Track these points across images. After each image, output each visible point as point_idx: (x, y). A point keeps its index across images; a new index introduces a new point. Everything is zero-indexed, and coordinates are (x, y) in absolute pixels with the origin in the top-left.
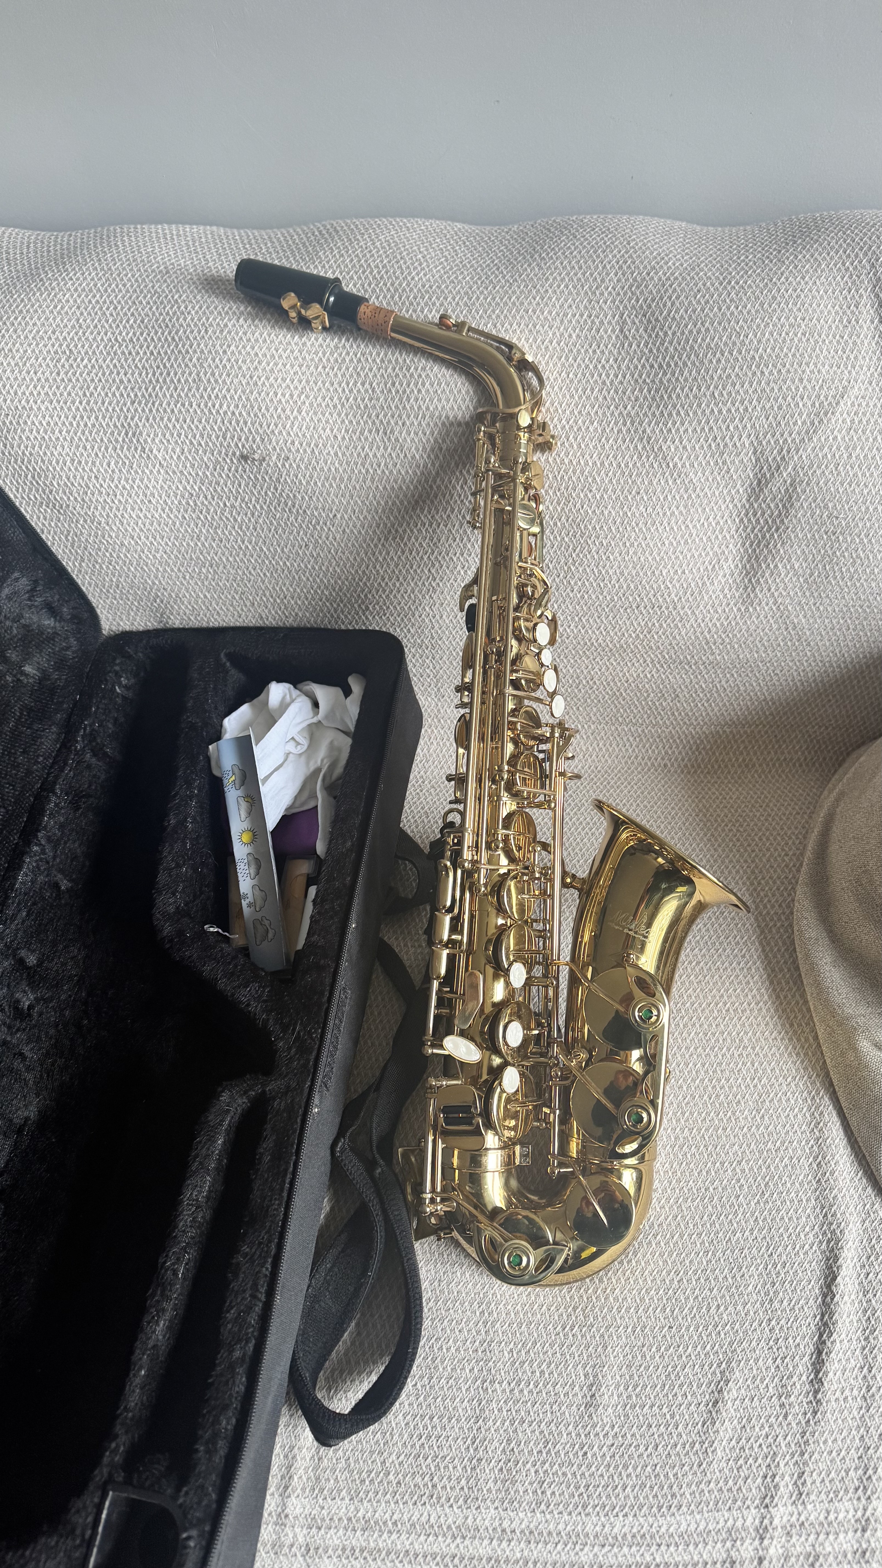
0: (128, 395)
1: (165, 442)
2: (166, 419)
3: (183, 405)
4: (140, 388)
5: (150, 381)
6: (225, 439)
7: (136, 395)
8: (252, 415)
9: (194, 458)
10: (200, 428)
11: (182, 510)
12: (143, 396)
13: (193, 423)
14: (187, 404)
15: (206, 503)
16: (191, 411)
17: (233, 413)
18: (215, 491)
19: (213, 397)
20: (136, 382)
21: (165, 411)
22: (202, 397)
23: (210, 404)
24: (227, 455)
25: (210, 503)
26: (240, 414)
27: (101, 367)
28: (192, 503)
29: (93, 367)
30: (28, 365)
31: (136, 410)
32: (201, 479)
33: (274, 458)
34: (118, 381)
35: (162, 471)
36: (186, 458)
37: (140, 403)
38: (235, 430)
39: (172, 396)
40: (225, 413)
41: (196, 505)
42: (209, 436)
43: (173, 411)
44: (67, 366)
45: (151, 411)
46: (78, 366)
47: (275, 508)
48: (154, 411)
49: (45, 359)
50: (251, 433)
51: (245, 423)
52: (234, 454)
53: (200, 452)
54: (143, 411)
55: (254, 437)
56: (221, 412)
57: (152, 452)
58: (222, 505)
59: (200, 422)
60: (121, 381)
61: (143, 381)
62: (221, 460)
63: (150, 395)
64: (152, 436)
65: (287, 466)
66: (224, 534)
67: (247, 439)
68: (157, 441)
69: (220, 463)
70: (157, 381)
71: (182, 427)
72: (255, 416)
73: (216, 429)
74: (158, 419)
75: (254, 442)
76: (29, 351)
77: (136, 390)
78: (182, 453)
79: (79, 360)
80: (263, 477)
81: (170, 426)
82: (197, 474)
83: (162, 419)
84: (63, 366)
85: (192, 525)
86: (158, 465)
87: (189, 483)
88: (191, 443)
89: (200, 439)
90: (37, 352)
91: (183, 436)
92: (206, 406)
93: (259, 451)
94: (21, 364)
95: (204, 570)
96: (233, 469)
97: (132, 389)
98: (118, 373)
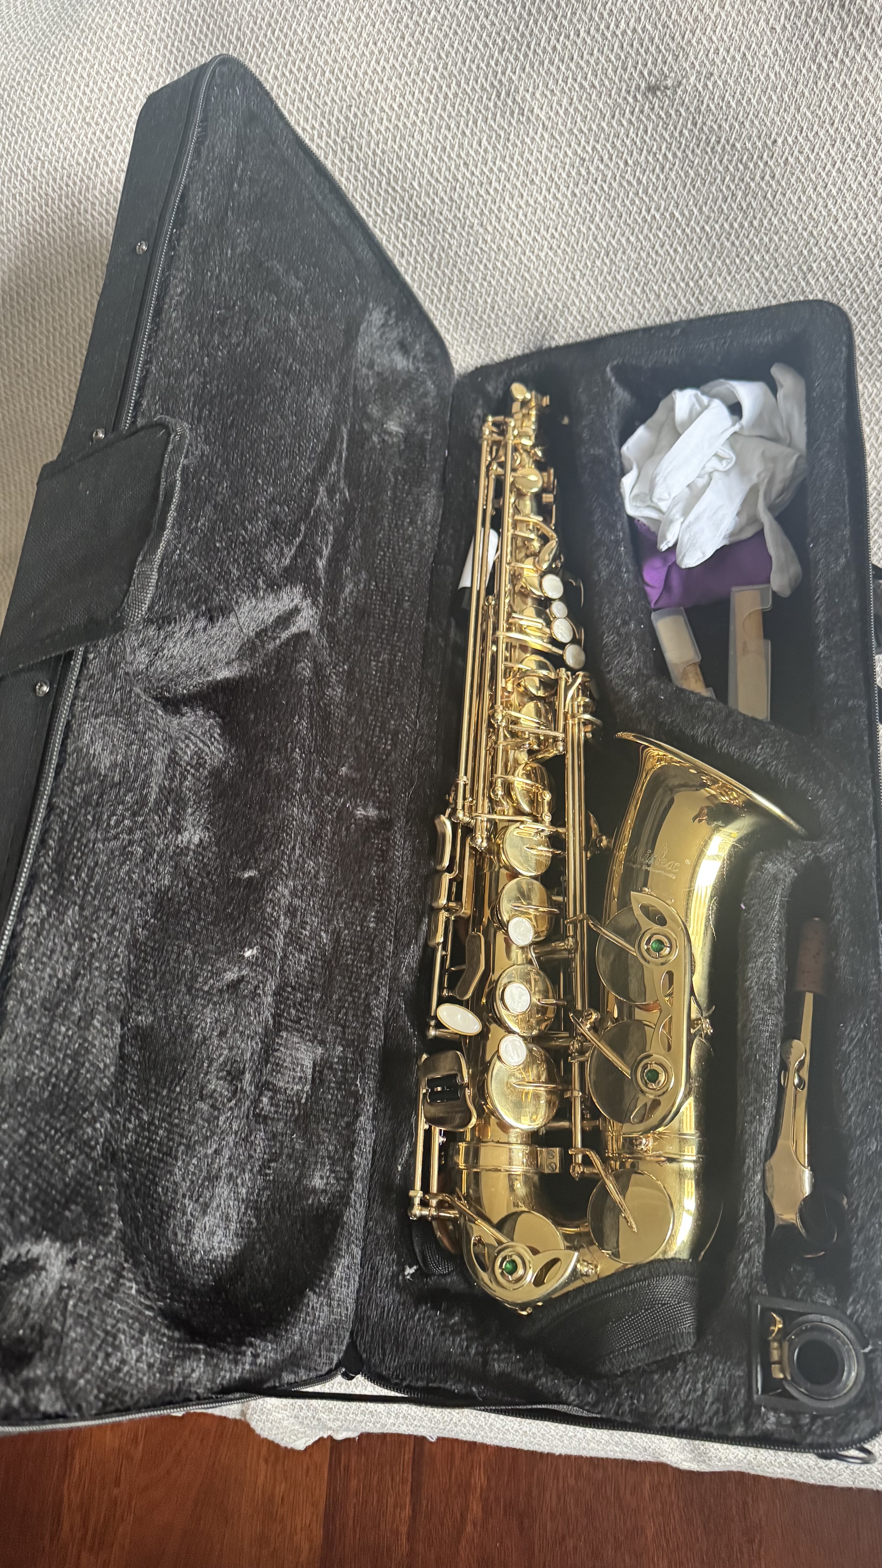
0: (494, 43)
1: (548, 93)
2: (546, 62)
3: (568, 37)
4: (508, 30)
5: (520, 16)
6: (625, 70)
7: (504, 40)
8: (660, 26)
9: (586, 107)
10: (592, 62)
11: (571, 185)
12: (514, 38)
13: (582, 57)
14: (572, 33)
15: (602, 167)
16: (579, 41)
17: (634, 30)
18: (614, 146)
19: (606, 15)
20: (502, 22)
21: (545, 51)
22: (591, 19)
23: (602, 26)
24: (629, 92)
25: (607, 165)
26: (644, 29)
27: (453, 15)
28: (584, 172)
29: (444, 17)
30: (364, 35)
31: (507, 60)
32: (596, 135)
33: (692, 79)
34: (478, 28)
35: (546, 136)
36: (576, 109)
37: (510, 50)
38: (638, 53)
39: (551, 28)
40: (624, 33)
41: (589, 173)
42: (605, 72)
43: (554, 49)
44: (411, 25)
45: (526, 55)
46: (425, 22)
47: (693, 151)
48: (531, 55)
49: (383, 23)
50: (660, 51)
51: (652, 40)
52: (638, 87)
53: (594, 97)
54: (516, 58)
55: (664, 56)
56: (618, 32)
57: (532, 111)
58: (622, 165)
59: (592, 54)
60: (483, 27)
61: (511, 19)
62: (620, 101)
63: (523, 35)
64: (531, 90)
65: (710, 87)
66: (625, 206)
67: (655, 63)
68: (538, 95)
69: (619, 105)
70: (530, 14)
71: (568, 68)
72: (663, 26)
73: (613, 59)
74: (537, 64)
75: (665, 63)
76: (363, 18)
77: (503, 33)
78: (571, 104)
79: (424, 13)
80: (677, 111)
81: (553, 70)
82: (590, 129)
83: (542, 63)
84: (407, 26)
85: (584, 203)
86: (540, 129)
87: (579, 144)
88: (582, 86)
89: (593, 79)
90: (372, 16)
91: (570, 80)
92: (598, 30)
93: (672, 75)
94: (355, 36)
95: (598, 263)
96: (637, 110)
97: (498, 34)
98: (477, 18)
